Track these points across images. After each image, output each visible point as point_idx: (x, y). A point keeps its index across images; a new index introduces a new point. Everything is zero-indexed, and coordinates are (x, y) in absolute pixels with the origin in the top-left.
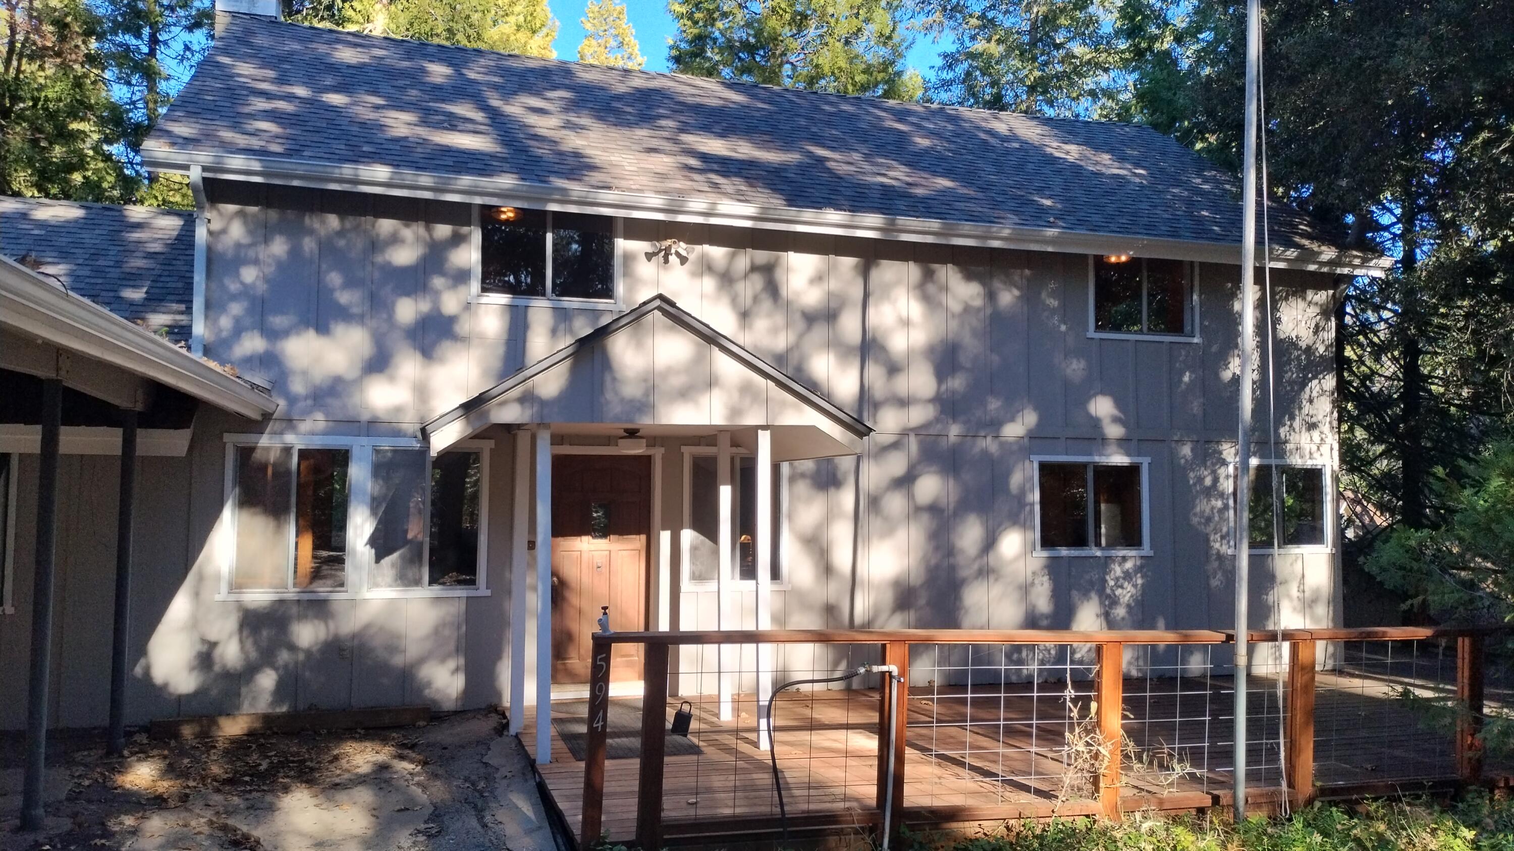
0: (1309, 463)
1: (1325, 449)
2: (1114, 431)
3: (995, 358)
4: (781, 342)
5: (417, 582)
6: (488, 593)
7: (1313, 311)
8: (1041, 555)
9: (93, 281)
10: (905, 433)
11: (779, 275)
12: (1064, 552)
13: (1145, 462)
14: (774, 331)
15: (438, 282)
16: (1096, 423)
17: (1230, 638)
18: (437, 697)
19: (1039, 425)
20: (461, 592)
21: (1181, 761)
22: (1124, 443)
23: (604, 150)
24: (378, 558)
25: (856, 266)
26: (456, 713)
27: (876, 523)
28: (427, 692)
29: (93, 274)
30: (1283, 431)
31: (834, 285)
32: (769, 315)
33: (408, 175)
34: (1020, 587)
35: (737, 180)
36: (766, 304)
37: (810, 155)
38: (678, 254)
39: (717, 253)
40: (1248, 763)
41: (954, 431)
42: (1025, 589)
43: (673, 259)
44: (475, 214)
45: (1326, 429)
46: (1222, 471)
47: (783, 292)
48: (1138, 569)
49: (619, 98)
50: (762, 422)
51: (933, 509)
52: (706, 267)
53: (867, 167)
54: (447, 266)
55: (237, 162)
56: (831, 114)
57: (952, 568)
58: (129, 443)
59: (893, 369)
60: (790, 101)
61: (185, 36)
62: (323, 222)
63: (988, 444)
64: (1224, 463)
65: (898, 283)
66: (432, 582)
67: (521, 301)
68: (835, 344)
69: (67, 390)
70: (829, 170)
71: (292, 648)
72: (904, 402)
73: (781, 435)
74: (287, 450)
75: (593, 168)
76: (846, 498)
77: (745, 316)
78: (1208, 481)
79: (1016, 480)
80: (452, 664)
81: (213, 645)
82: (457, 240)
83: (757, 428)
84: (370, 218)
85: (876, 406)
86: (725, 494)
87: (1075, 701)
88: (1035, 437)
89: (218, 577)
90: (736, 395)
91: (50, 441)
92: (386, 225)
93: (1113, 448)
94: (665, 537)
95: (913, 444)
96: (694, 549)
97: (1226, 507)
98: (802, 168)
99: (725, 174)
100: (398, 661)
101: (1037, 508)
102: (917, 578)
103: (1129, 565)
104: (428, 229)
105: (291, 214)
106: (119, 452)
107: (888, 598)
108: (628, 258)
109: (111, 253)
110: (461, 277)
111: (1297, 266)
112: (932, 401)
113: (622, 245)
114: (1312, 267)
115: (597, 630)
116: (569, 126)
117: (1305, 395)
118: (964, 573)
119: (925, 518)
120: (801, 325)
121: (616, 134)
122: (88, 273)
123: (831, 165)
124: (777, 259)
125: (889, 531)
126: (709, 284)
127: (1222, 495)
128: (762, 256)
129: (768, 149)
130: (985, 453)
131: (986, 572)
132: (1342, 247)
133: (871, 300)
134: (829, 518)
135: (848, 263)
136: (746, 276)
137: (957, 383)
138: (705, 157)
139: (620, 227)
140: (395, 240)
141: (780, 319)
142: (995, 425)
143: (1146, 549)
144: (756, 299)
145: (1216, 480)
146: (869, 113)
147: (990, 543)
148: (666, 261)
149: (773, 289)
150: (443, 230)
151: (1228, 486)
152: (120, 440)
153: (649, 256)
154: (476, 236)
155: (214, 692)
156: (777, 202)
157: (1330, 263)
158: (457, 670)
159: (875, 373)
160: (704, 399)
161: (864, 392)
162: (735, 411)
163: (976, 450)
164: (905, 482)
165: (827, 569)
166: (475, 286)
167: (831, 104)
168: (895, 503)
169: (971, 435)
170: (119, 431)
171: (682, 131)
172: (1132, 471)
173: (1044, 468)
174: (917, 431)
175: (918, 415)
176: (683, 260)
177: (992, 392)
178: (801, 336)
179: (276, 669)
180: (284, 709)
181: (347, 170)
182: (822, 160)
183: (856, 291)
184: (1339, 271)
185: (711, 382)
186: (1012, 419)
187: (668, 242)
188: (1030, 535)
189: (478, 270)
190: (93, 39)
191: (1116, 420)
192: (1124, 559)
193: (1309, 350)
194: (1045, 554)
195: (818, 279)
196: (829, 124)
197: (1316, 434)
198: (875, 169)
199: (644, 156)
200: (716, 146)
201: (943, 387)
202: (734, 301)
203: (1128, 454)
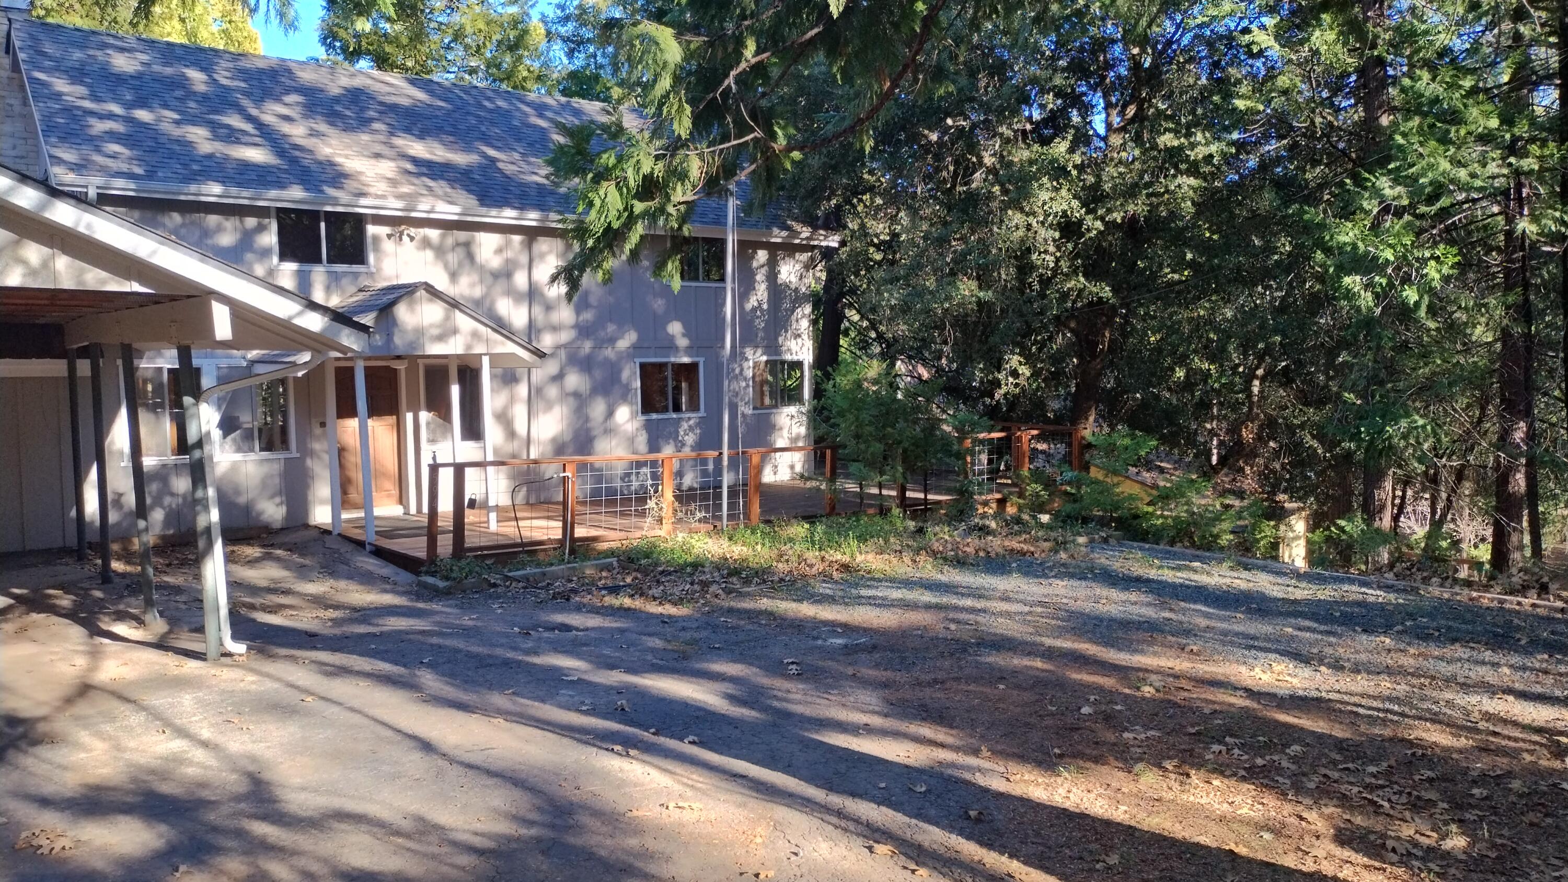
0: (795, 358)
1: (805, 349)
2: (683, 342)
3: (611, 299)
4: (478, 292)
5: (252, 450)
6: (298, 455)
7: (798, 267)
8: (641, 418)
10: (558, 347)
11: (475, 249)
12: (654, 416)
13: (701, 360)
14: (472, 285)
15: (249, 256)
16: (671, 338)
17: (721, 454)
18: (270, 520)
19: (639, 339)
20: (281, 455)
21: (700, 511)
22: (689, 350)
23: (347, 157)
24: (225, 435)
25: (522, 243)
26: (282, 529)
27: (541, 405)
28: (262, 518)
30: (780, 340)
31: (510, 254)
32: (469, 274)
33: (234, 190)
34: (629, 439)
35: (443, 183)
36: (467, 267)
37: (485, 156)
38: (408, 235)
39: (434, 234)
40: (728, 510)
41: (587, 346)
42: (631, 440)
43: (405, 238)
44: (273, 213)
45: (805, 337)
46: (745, 365)
47: (478, 259)
48: (698, 425)
49: (337, 100)
50: (485, 351)
51: (576, 395)
52: (426, 243)
53: (526, 167)
54: (255, 246)
55: (120, 183)
56: (491, 111)
57: (588, 430)
58: (72, 368)
59: (549, 307)
60: (461, 98)
62: (171, 217)
63: (609, 353)
64: (747, 359)
65: (550, 252)
66: (262, 450)
67: (307, 267)
68: (511, 292)
70: (500, 171)
71: (173, 495)
72: (555, 329)
73: (494, 358)
74: (160, 370)
75: (346, 176)
76: (522, 390)
77: (454, 276)
78: (737, 371)
79: (625, 374)
80: (278, 500)
81: (121, 495)
82: (261, 228)
83: (481, 355)
84: (202, 215)
85: (539, 331)
86: (455, 391)
87: (652, 486)
88: (636, 348)
89: (121, 453)
90: (469, 338)
92: (213, 220)
93: (682, 353)
94: (409, 417)
95: (563, 354)
96: (428, 424)
97: (748, 386)
98: (482, 168)
99: (433, 177)
100: (242, 500)
101: (639, 392)
102: (568, 437)
103: (691, 422)
104: (242, 222)
105: (149, 214)
106: (66, 374)
107: (549, 449)
108: (376, 239)
110: (265, 253)
111: (787, 241)
112: (573, 327)
113: (371, 230)
114: (797, 241)
115: (431, 462)
116: (314, 134)
117: (794, 318)
118: (595, 433)
119: (571, 400)
120: (489, 280)
121: (347, 138)
123: (500, 165)
124: (473, 237)
125: (549, 407)
126: (429, 254)
127: (745, 379)
128: (462, 235)
129: (455, 151)
130: (607, 359)
131: (609, 431)
132: (815, 228)
133: (535, 264)
134: (512, 400)
135: (517, 239)
136: (453, 249)
137: (588, 316)
138: (415, 161)
139: (369, 219)
140: (219, 229)
141: (475, 277)
142: (612, 341)
143: (702, 413)
144: (460, 264)
145: (742, 370)
146: (518, 109)
147: (610, 413)
148: (401, 239)
149: (470, 256)
150: (251, 222)
151: (749, 373)
152: (66, 367)
153: (389, 236)
154: (274, 226)
155: (125, 524)
156: (472, 201)
157: (807, 238)
158: (281, 503)
159: (538, 310)
160: (452, 340)
161: (531, 324)
162: (469, 347)
163: (601, 358)
164: (559, 378)
165: (511, 434)
166: (275, 259)
167: (489, 99)
168: (553, 391)
169: (598, 346)
171: (392, 134)
172: (693, 367)
173: (642, 366)
174: (565, 346)
175: (565, 336)
176: (412, 239)
177: (611, 320)
178: (489, 288)
179: (164, 508)
180: (171, 532)
181: (193, 188)
182: (493, 160)
183: (524, 259)
184: (812, 243)
185: (455, 331)
186: (622, 337)
187: (403, 227)
188: (634, 407)
189: (276, 249)
191: (684, 335)
192: (689, 419)
193: (796, 290)
194: (644, 418)
195: (499, 251)
196: (493, 123)
197: (799, 340)
198: (530, 168)
199: (373, 161)
200: (419, 149)
201: (581, 318)
202: (446, 266)
203: (690, 356)
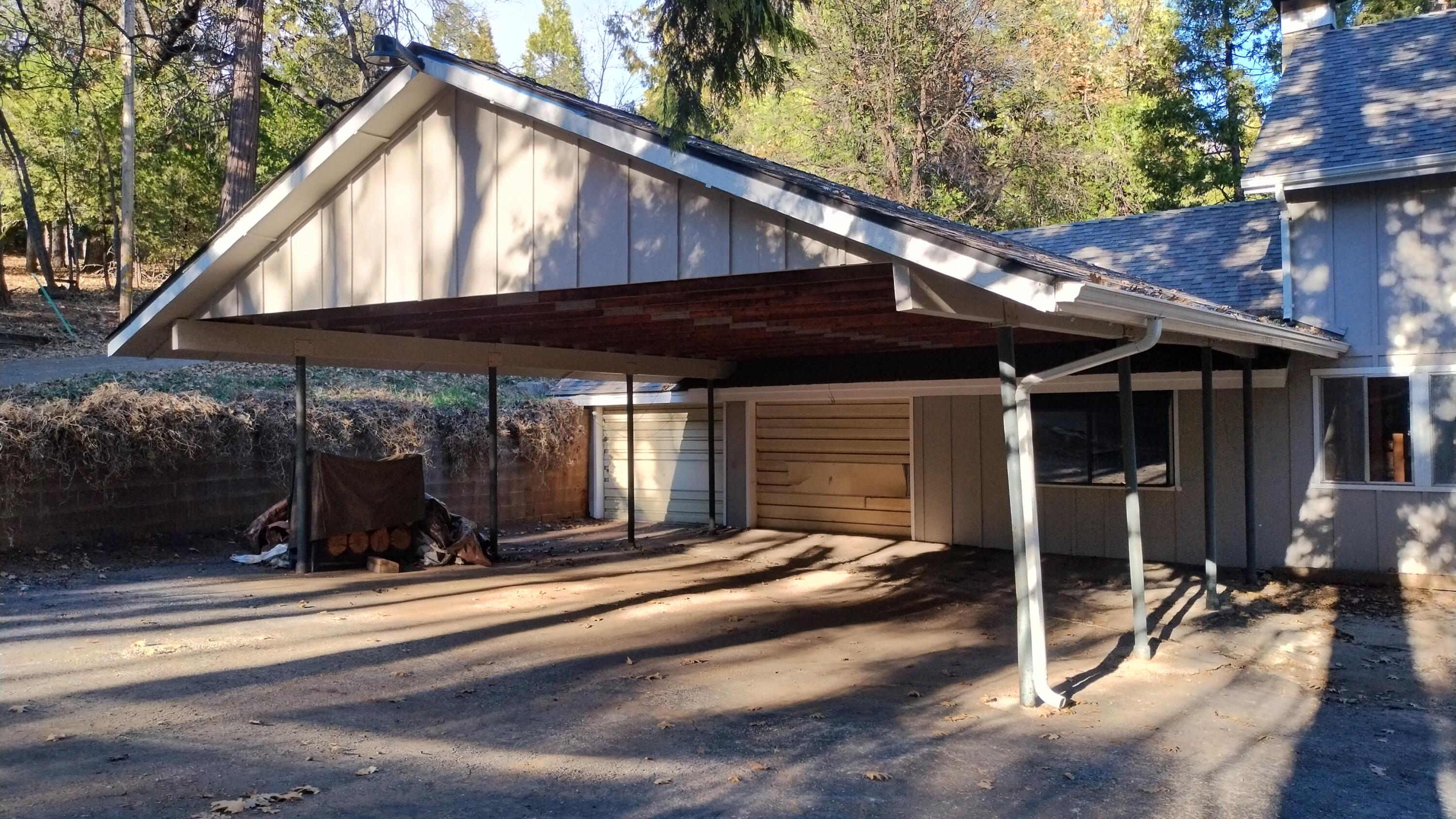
9: (1210, 267)
29: (1210, 262)
58: (1247, 380)
61: (1254, 37)
69: (1214, 352)
74: (1361, 378)
91: (1207, 381)
109: (1219, 243)
122: (1207, 262)
152: (1242, 378)
170: (1241, 372)
190: (1185, 64)
